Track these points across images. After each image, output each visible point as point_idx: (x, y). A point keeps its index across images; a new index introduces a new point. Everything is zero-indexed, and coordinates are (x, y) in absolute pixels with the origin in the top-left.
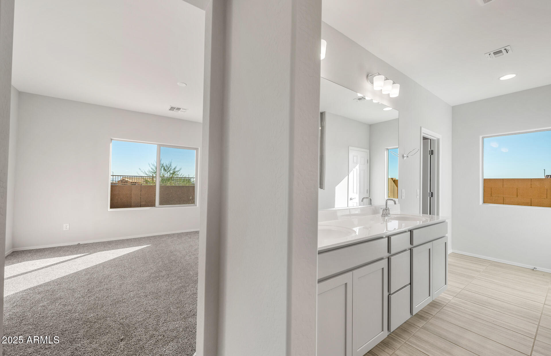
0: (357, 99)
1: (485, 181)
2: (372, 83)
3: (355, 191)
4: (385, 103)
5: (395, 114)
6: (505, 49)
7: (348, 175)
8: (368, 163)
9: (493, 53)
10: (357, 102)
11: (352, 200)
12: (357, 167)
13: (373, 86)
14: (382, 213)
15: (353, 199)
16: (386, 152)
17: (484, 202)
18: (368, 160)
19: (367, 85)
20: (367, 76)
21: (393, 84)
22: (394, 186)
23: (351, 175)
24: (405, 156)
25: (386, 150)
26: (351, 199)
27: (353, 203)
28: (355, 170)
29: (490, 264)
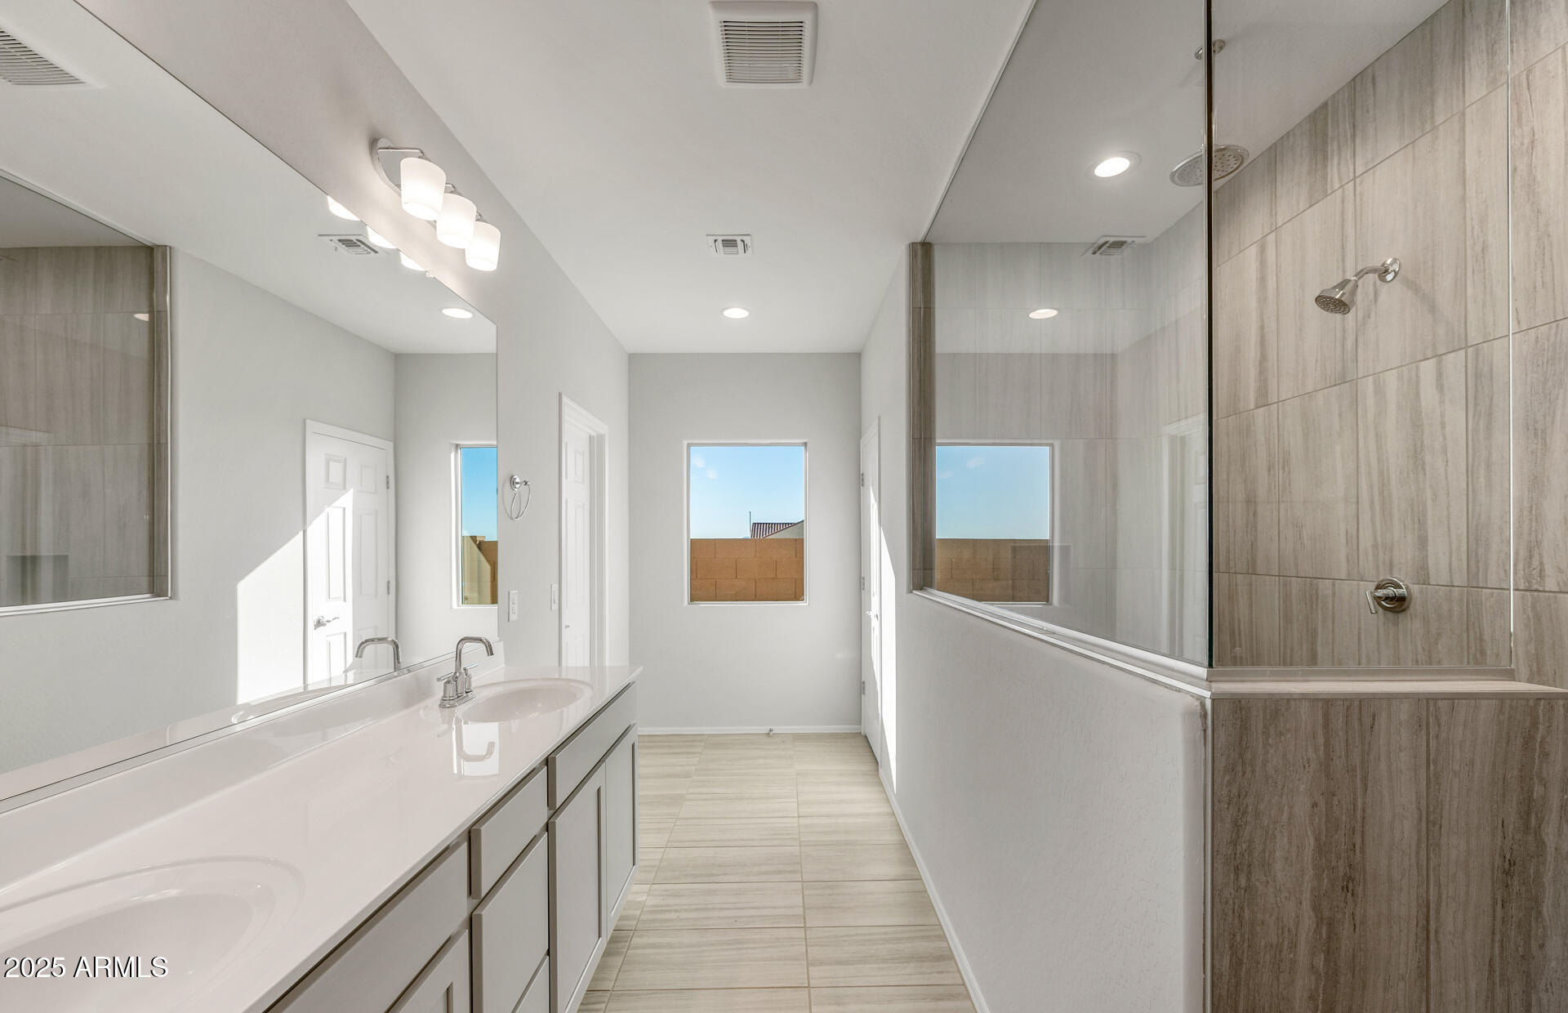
0: (335, 239)
1: (695, 545)
2: (395, 179)
3: (337, 590)
4: (450, 281)
5: (482, 337)
6: (743, 241)
7: (304, 532)
8: (388, 488)
9: (723, 241)
10: (336, 249)
11: (324, 625)
12: (347, 500)
13: (400, 195)
14: (442, 694)
15: (328, 621)
16: (453, 455)
17: (693, 598)
18: (388, 477)
19: (375, 181)
20: (373, 143)
21: (477, 220)
22: (479, 566)
23: (315, 528)
24: (518, 480)
25: (453, 449)
26: (319, 624)
27: (327, 636)
28: (334, 512)
29: (703, 744)
